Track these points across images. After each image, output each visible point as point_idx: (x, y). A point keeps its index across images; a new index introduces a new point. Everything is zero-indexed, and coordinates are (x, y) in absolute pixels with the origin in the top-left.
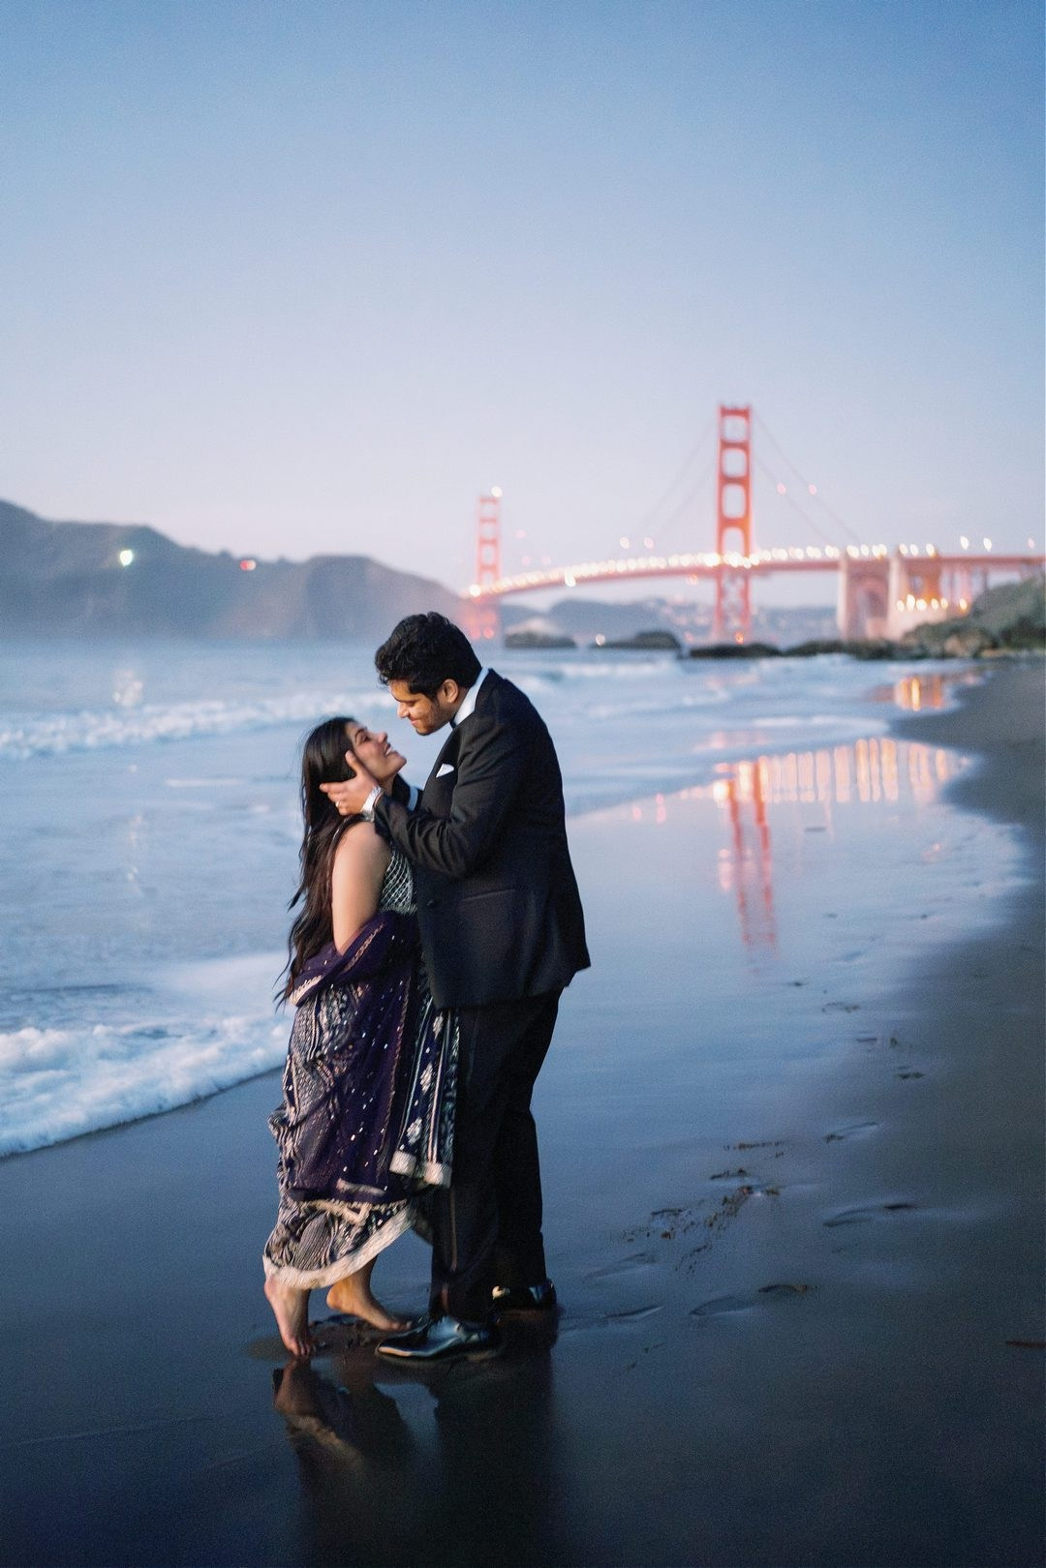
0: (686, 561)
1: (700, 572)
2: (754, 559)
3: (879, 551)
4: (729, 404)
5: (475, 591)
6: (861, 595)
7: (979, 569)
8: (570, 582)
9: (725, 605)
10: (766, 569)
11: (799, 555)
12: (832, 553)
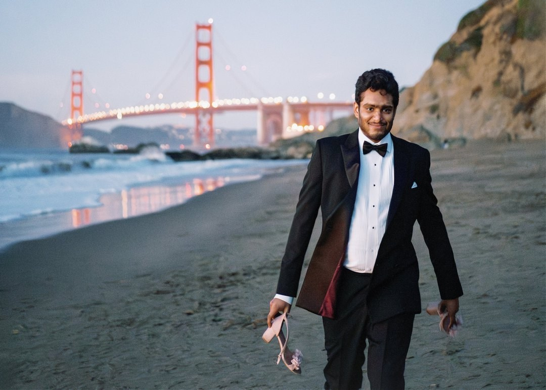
0: (180, 105)
1: (187, 111)
2: (215, 105)
3: (278, 100)
4: (201, 23)
5: (70, 122)
6: (270, 122)
7: (328, 109)
8: (120, 117)
9: (200, 128)
10: (221, 110)
11: (237, 102)
12: (254, 101)
